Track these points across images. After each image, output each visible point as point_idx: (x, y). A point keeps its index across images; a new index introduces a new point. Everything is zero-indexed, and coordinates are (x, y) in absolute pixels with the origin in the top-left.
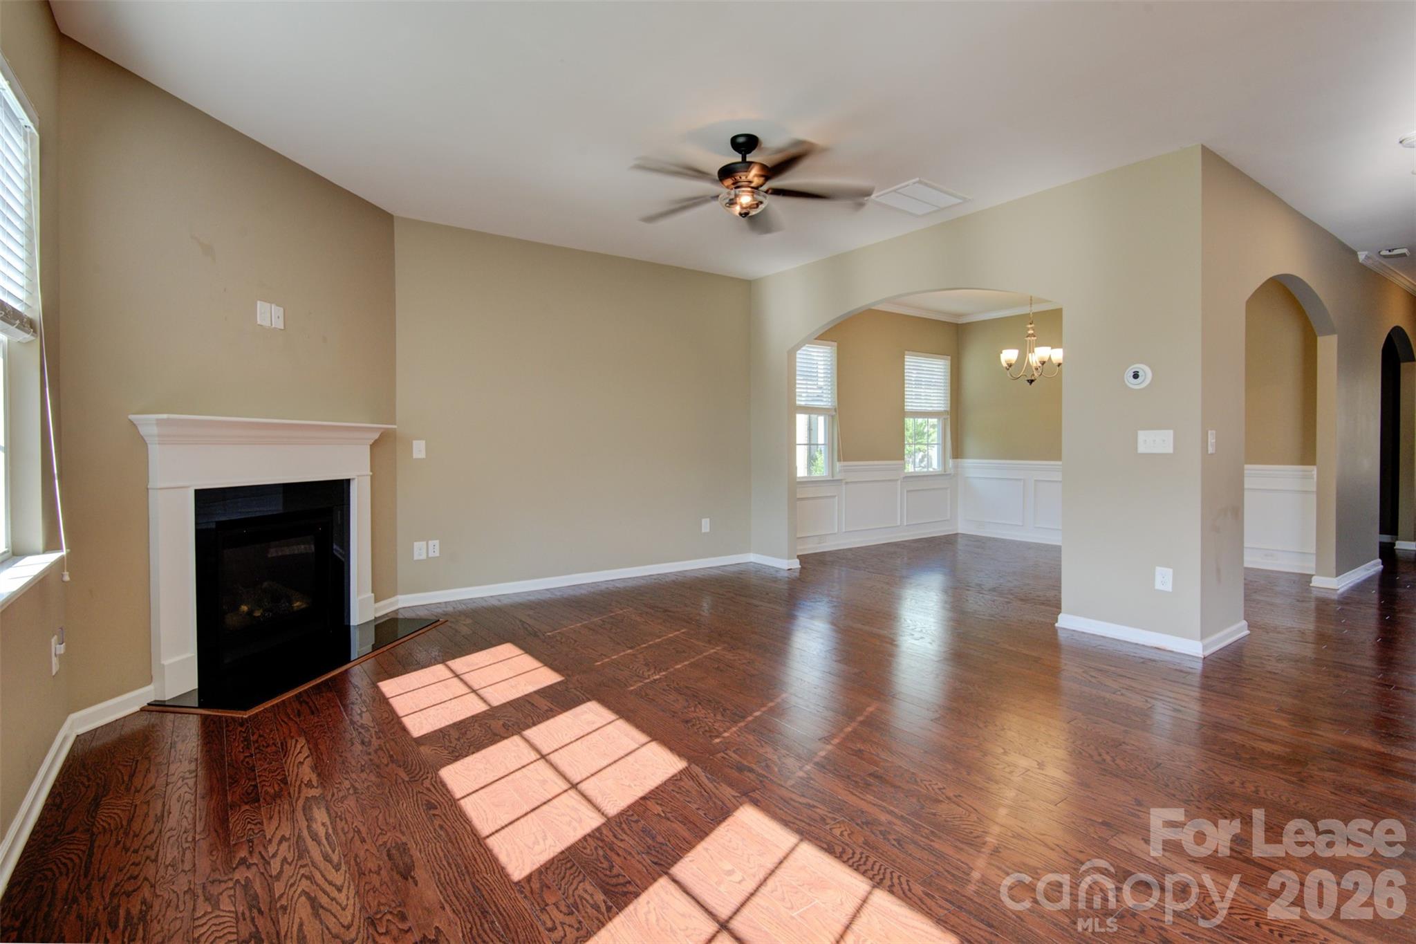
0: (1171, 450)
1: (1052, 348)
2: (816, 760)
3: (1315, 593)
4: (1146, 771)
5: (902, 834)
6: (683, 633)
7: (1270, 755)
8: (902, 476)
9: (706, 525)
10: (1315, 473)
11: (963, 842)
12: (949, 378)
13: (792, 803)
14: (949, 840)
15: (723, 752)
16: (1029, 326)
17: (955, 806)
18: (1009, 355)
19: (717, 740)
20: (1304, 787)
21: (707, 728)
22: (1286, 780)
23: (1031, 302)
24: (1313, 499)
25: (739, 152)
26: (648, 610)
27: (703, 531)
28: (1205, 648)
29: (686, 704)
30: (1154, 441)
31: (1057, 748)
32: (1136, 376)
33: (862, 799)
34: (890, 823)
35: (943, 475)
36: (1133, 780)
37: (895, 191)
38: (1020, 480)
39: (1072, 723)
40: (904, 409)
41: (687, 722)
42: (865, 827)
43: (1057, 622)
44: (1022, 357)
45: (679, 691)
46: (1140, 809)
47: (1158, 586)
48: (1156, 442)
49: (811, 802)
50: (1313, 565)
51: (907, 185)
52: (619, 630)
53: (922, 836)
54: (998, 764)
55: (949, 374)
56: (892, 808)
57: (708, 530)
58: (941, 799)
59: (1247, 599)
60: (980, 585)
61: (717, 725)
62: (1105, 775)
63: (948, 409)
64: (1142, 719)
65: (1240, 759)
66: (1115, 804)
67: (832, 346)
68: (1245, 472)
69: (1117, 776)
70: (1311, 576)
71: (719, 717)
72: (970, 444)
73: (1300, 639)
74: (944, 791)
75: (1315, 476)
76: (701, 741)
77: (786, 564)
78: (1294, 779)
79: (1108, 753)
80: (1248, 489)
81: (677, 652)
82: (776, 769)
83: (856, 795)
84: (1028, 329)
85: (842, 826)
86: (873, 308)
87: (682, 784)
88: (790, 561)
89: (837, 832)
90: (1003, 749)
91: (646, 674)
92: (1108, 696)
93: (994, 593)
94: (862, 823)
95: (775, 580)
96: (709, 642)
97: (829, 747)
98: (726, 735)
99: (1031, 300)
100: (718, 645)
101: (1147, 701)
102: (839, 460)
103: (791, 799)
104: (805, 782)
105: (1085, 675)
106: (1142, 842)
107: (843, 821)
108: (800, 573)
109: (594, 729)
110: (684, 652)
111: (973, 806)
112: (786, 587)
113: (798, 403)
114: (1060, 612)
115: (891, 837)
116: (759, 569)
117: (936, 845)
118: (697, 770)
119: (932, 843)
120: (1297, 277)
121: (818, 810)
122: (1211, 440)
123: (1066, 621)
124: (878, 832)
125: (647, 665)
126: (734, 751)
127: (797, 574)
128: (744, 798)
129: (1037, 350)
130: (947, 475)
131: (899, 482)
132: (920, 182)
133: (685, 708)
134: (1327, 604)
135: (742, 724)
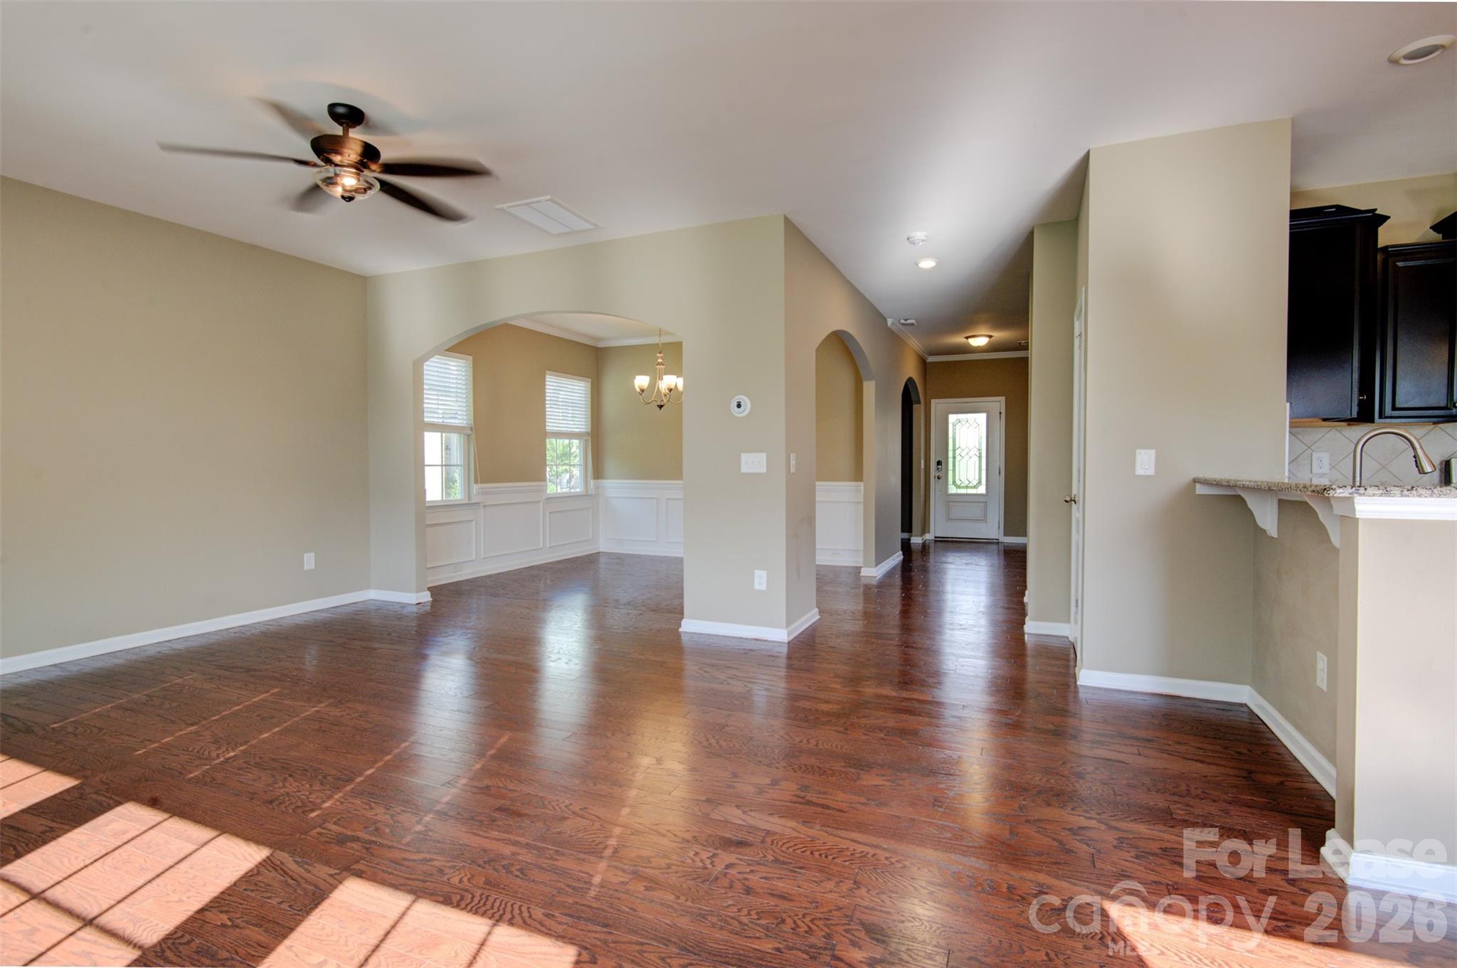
0: (764, 470)
1: (678, 377)
2: (438, 807)
3: (864, 581)
4: (741, 746)
5: (526, 862)
6: (273, 694)
7: (828, 714)
8: (544, 498)
9: (309, 561)
10: (862, 487)
11: (585, 853)
12: (589, 400)
13: (405, 863)
14: (572, 855)
15: (320, 826)
16: (659, 355)
17: (579, 819)
18: (642, 381)
19: (313, 815)
20: (847, 734)
21: (299, 804)
22: (836, 731)
23: (660, 333)
24: (861, 507)
25: (341, 124)
26: (221, 672)
27: (306, 568)
28: (788, 635)
29: (271, 780)
30: (753, 462)
31: (674, 742)
32: (739, 406)
33: (487, 838)
34: (514, 854)
35: (585, 496)
36: (732, 756)
37: (527, 204)
38: (653, 498)
39: (688, 716)
40: (545, 430)
41: (271, 802)
42: (487, 866)
43: (680, 627)
44: (653, 384)
45: (259, 766)
46: (736, 780)
47: (757, 587)
48: (753, 463)
49: (428, 856)
50: (861, 559)
51: (540, 202)
52: (174, 704)
53: (546, 858)
54: (622, 769)
55: (590, 396)
56: (517, 838)
57: (313, 567)
58: (567, 816)
59: (819, 590)
60: (617, 601)
61: (312, 798)
62: (711, 757)
63: (589, 430)
64: (743, 702)
65: (807, 721)
66: (717, 781)
67: (467, 360)
68: (817, 487)
69: (720, 756)
70: (861, 568)
71: (317, 787)
72: (610, 465)
73: (851, 618)
74: (570, 807)
75: (863, 491)
76: (289, 820)
77: (413, 597)
78: (841, 729)
79: (714, 737)
80: (820, 502)
81: (263, 719)
82: (388, 830)
83: (479, 835)
84: (658, 358)
85: (462, 871)
86: (509, 323)
87: (260, 878)
88: (419, 594)
89: (455, 880)
90: (628, 753)
91: (214, 754)
92: (716, 686)
93: (629, 607)
94: (485, 862)
95: (400, 617)
96: (309, 700)
97: (454, 791)
98: (326, 805)
99: (660, 331)
100: (320, 702)
101: (746, 686)
102: (476, 482)
103: (405, 859)
104: (421, 836)
105: (699, 671)
106: (735, 808)
107: (463, 866)
108: (432, 606)
109: (125, 840)
110: (273, 717)
111: (597, 814)
112: (414, 623)
113: (426, 419)
114: (683, 618)
115: (513, 869)
116: (381, 609)
117: (559, 864)
118: (283, 856)
119: (556, 863)
120: (850, 334)
121: (435, 863)
122: (793, 462)
123: (689, 626)
124: (501, 868)
125: (215, 742)
126: (335, 823)
127: (428, 608)
128: (344, 873)
129: (665, 377)
130: (589, 495)
131: (541, 504)
132: (551, 200)
133: (269, 785)
134: (869, 589)
135: (349, 788)
